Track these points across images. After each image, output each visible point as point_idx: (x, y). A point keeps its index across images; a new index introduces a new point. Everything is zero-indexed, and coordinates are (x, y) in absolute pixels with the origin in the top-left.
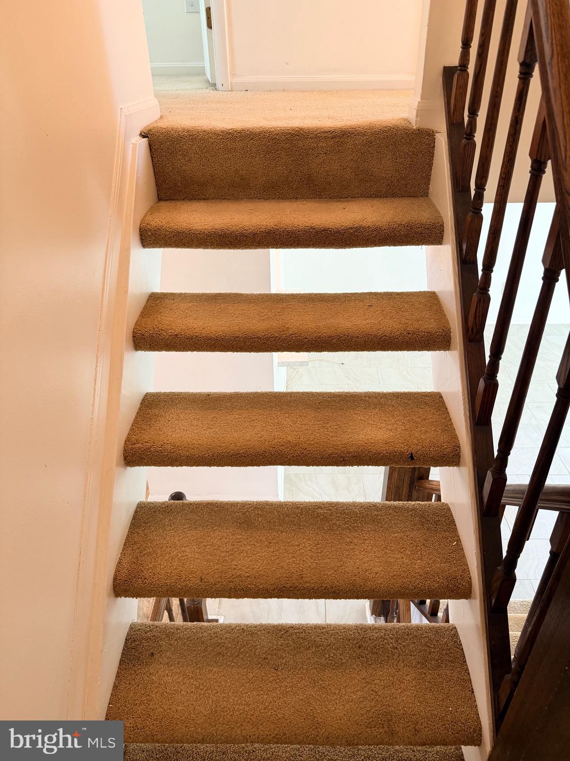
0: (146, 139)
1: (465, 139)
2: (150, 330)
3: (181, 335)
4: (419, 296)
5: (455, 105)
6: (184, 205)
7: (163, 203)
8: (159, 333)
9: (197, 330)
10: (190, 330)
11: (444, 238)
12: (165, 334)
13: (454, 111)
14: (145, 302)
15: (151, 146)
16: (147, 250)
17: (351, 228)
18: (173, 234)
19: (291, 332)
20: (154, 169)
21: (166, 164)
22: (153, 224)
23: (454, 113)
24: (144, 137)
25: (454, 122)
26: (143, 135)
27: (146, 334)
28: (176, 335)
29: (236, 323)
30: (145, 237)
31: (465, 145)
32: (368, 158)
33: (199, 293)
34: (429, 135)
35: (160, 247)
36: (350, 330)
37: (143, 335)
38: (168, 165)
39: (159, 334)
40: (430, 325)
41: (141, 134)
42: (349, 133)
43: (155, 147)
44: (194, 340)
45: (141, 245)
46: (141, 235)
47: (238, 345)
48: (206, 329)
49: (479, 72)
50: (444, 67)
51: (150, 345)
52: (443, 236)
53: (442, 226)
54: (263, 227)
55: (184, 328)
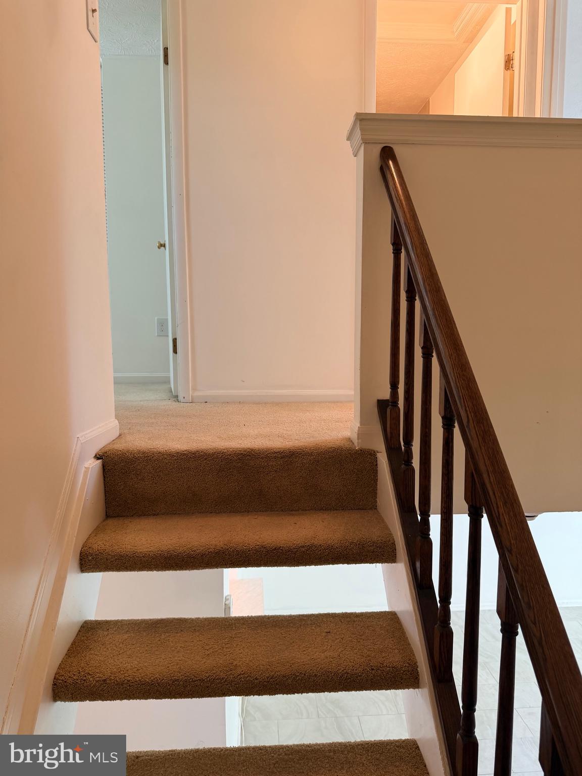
0: (100, 461)
1: (403, 465)
2: (74, 675)
3: (111, 680)
4: (380, 618)
5: (391, 433)
6: (132, 523)
7: (110, 522)
8: (85, 678)
9: (130, 672)
10: (122, 672)
11: (397, 556)
12: (91, 679)
13: (391, 437)
14: (75, 636)
15: (104, 467)
16: (86, 575)
17: (303, 547)
18: (116, 557)
19: (239, 671)
20: (105, 487)
21: (118, 483)
22: (95, 547)
23: (391, 440)
24: (98, 459)
25: (393, 446)
26: (97, 457)
27: (70, 681)
28: (105, 680)
29: (176, 660)
30: (85, 561)
31: (405, 471)
32: (316, 475)
33: (138, 620)
34: (371, 454)
35: (100, 571)
36: (307, 666)
37: (66, 682)
38: (120, 484)
39: (84, 680)
40: (395, 659)
41: (96, 456)
42: (297, 453)
43: (109, 468)
44: (125, 686)
45: (79, 570)
46: (81, 560)
47: (176, 691)
48: (140, 671)
49: (408, 412)
50: (378, 400)
51: (72, 694)
52: (396, 555)
53: (394, 544)
54: (211, 547)
55: (115, 670)
